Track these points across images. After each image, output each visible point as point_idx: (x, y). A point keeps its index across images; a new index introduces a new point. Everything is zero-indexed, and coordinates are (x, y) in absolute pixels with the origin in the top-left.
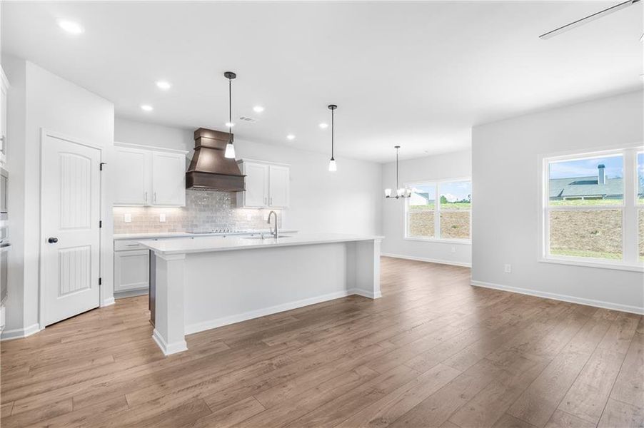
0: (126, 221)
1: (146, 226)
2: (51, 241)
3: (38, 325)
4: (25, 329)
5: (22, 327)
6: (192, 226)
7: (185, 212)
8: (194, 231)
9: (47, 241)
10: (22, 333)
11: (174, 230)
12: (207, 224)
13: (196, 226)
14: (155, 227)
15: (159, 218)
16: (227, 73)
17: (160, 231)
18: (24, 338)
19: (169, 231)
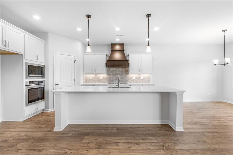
0: (90, 79)
1: (96, 81)
2: (57, 85)
3: (53, 109)
4: (49, 110)
5: (48, 109)
6: (111, 81)
7: (109, 76)
8: (112, 83)
9: (56, 85)
10: (48, 110)
11: (105, 83)
12: (116, 81)
13: (112, 81)
14: (99, 81)
15: (100, 78)
16: (87, 15)
17: (100, 83)
18: (48, 112)
19: (103, 83)
